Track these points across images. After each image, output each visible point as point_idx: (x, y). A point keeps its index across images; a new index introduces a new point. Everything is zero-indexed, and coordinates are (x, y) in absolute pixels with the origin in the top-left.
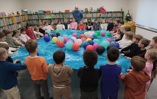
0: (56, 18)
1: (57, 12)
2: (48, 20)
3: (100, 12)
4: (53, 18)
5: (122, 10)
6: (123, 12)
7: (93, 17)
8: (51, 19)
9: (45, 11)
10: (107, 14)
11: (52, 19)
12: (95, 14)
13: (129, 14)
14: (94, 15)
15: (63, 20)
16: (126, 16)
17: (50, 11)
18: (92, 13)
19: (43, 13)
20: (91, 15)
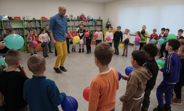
0: (30, 27)
1: (31, 19)
2: (17, 29)
3: (81, 20)
4: (26, 27)
5: (100, 18)
6: (102, 20)
7: (75, 25)
8: (22, 29)
9: (11, 17)
10: (89, 22)
11: (24, 29)
12: (77, 22)
13: (109, 22)
14: (75, 23)
15: (39, 29)
16: (106, 24)
17: (20, 17)
18: (74, 20)
19: (9, 20)
20: (73, 24)
